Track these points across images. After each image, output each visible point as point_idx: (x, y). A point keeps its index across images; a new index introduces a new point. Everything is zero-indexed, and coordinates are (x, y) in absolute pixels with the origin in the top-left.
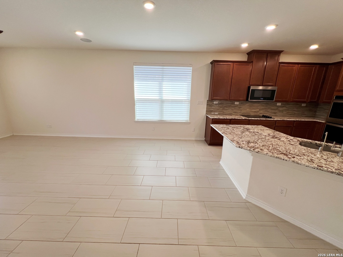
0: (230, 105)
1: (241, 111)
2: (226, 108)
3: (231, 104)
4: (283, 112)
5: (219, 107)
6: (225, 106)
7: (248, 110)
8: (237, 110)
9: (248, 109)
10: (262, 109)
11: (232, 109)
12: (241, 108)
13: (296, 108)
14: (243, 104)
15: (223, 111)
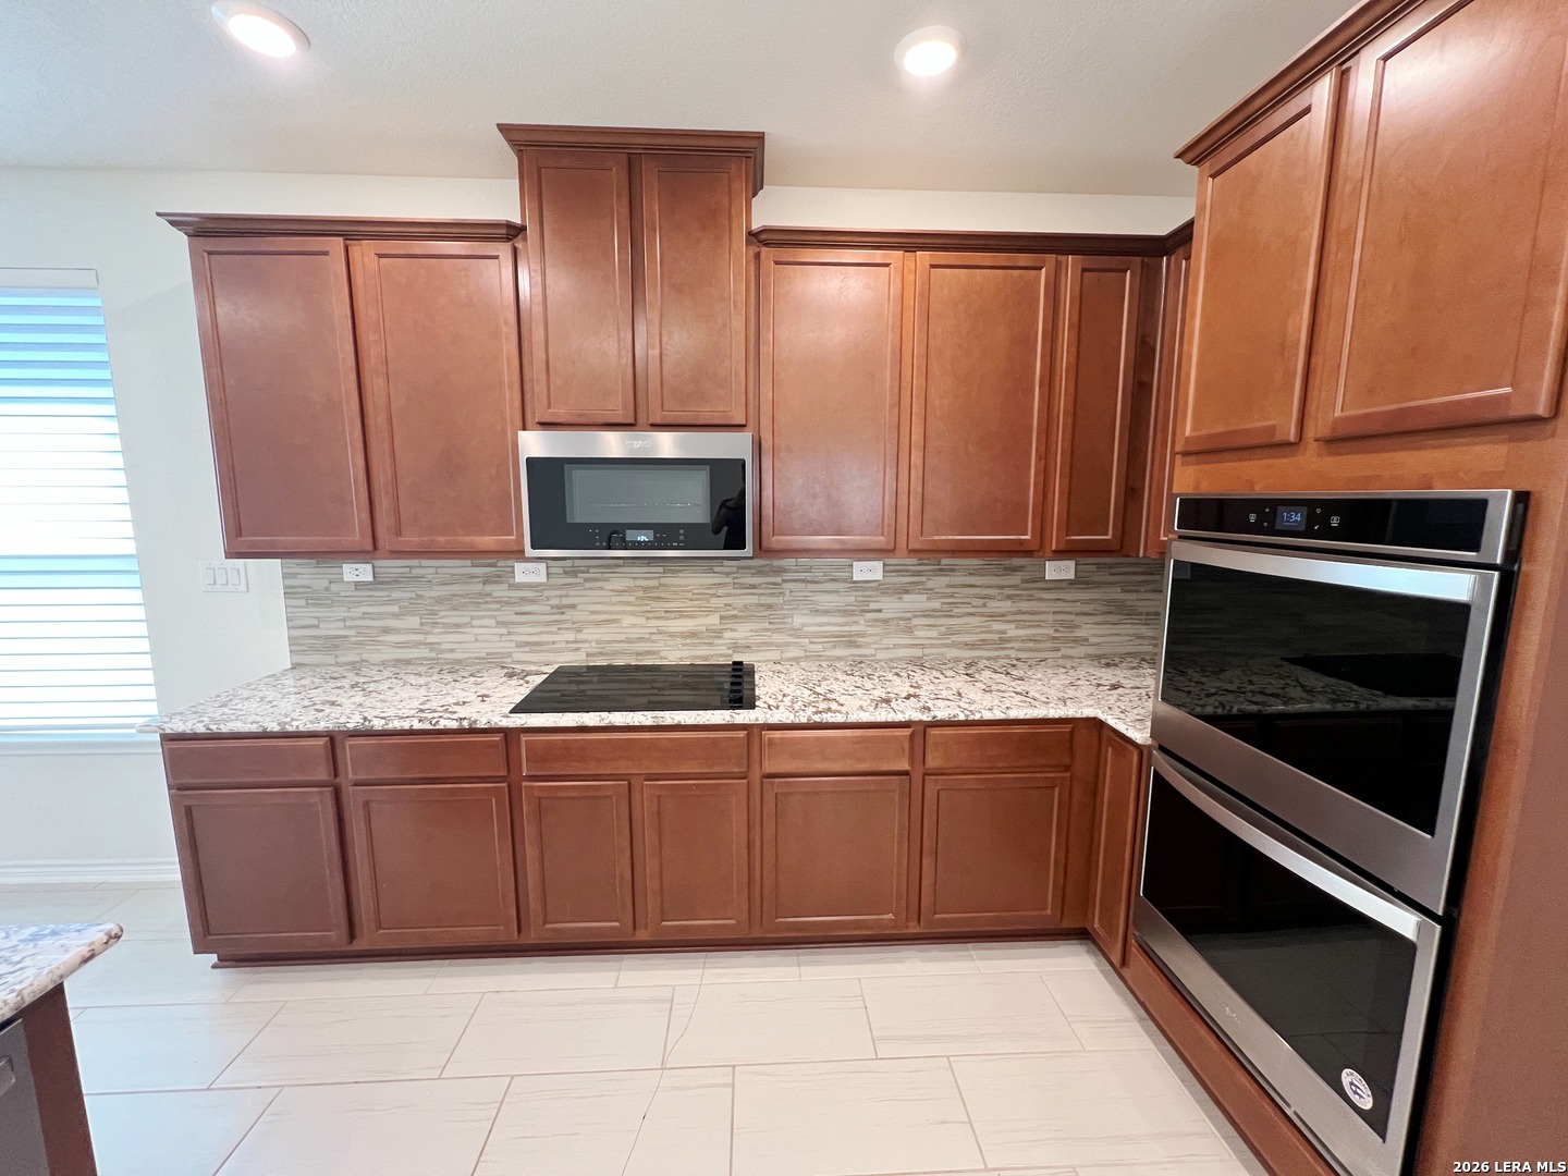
0: (478, 587)
1: (580, 636)
2: (452, 617)
3: (487, 581)
4: (909, 630)
5: (395, 609)
6: (439, 601)
7: (628, 620)
8: (539, 623)
9: (633, 614)
10: (746, 615)
11: (500, 624)
12: (573, 606)
13: (1009, 597)
14: (586, 580)
15: (431, 639)
